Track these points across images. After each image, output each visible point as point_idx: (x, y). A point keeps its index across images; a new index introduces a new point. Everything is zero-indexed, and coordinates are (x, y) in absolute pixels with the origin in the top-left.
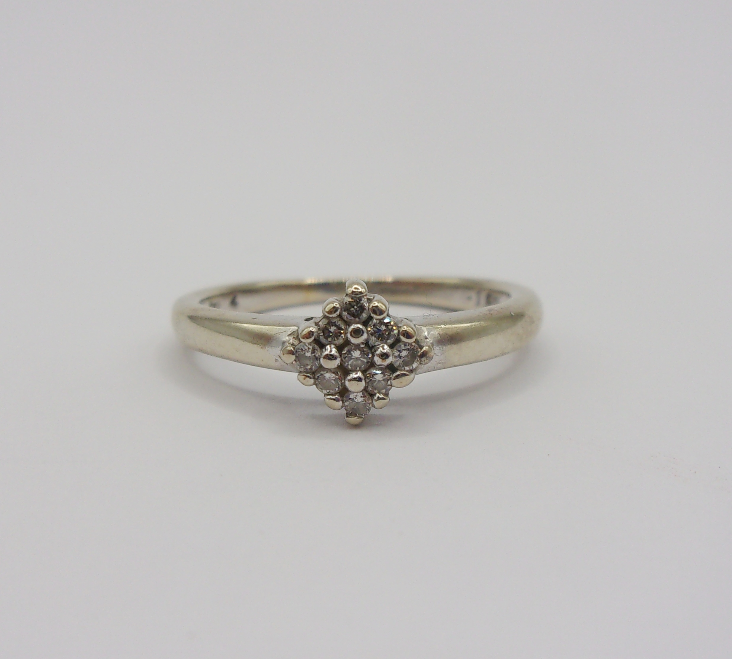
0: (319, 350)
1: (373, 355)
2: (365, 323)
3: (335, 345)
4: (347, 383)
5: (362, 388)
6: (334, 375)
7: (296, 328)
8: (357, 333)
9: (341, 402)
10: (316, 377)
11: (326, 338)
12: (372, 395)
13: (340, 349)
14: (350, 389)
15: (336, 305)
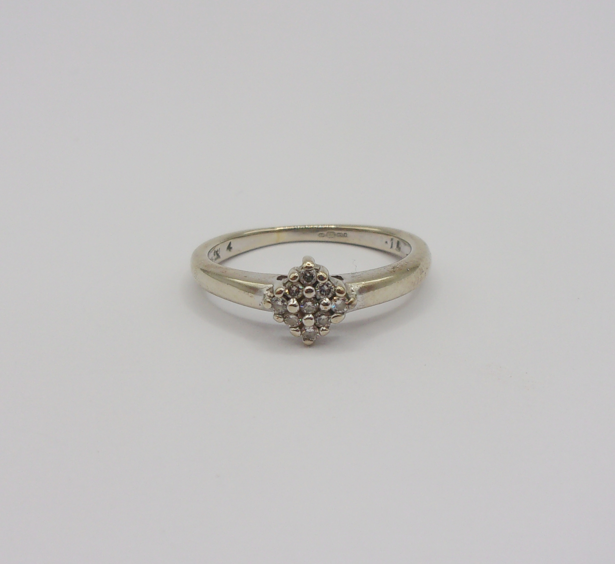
0: (286, 301)
1: (319, 304)
2: (314, 285)
3: (296, 298)
4: (304, 321)
5: (313, 324)
6: (295, 316)
7: (272, 285)
8: (309, 291)
9: (300, 332)
10: (285, 317)
11: (291, 295)
12: (319, 328)
13: (299, 300)
14: (305, 324)
15: (296, 275)
